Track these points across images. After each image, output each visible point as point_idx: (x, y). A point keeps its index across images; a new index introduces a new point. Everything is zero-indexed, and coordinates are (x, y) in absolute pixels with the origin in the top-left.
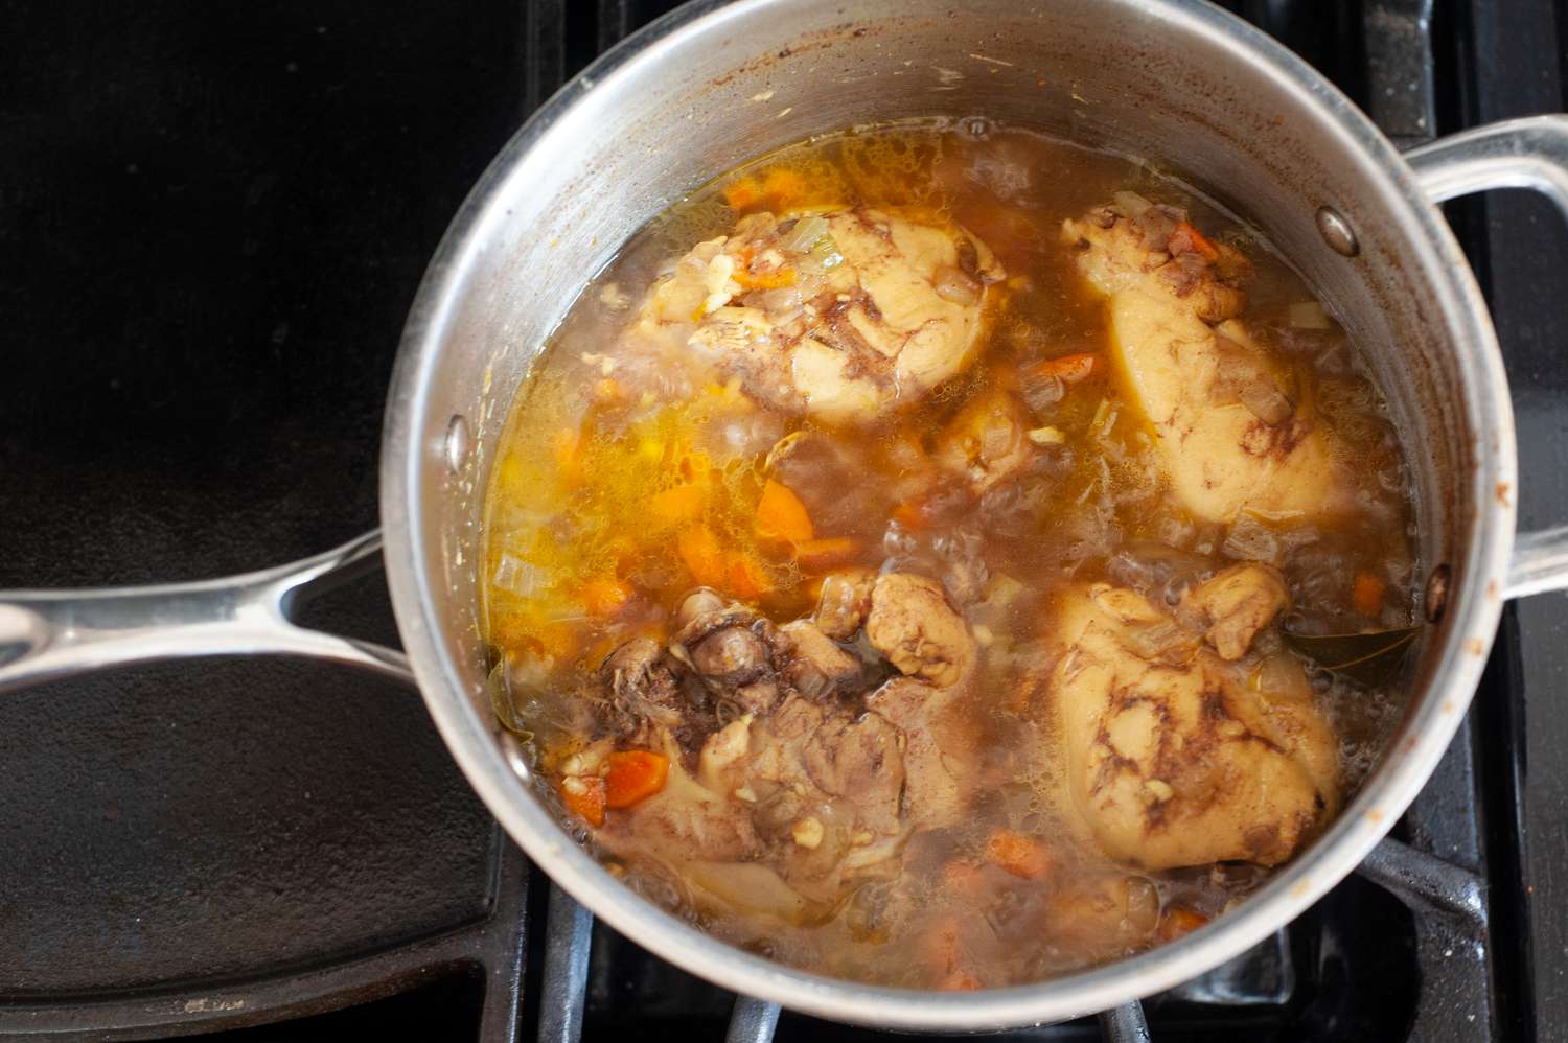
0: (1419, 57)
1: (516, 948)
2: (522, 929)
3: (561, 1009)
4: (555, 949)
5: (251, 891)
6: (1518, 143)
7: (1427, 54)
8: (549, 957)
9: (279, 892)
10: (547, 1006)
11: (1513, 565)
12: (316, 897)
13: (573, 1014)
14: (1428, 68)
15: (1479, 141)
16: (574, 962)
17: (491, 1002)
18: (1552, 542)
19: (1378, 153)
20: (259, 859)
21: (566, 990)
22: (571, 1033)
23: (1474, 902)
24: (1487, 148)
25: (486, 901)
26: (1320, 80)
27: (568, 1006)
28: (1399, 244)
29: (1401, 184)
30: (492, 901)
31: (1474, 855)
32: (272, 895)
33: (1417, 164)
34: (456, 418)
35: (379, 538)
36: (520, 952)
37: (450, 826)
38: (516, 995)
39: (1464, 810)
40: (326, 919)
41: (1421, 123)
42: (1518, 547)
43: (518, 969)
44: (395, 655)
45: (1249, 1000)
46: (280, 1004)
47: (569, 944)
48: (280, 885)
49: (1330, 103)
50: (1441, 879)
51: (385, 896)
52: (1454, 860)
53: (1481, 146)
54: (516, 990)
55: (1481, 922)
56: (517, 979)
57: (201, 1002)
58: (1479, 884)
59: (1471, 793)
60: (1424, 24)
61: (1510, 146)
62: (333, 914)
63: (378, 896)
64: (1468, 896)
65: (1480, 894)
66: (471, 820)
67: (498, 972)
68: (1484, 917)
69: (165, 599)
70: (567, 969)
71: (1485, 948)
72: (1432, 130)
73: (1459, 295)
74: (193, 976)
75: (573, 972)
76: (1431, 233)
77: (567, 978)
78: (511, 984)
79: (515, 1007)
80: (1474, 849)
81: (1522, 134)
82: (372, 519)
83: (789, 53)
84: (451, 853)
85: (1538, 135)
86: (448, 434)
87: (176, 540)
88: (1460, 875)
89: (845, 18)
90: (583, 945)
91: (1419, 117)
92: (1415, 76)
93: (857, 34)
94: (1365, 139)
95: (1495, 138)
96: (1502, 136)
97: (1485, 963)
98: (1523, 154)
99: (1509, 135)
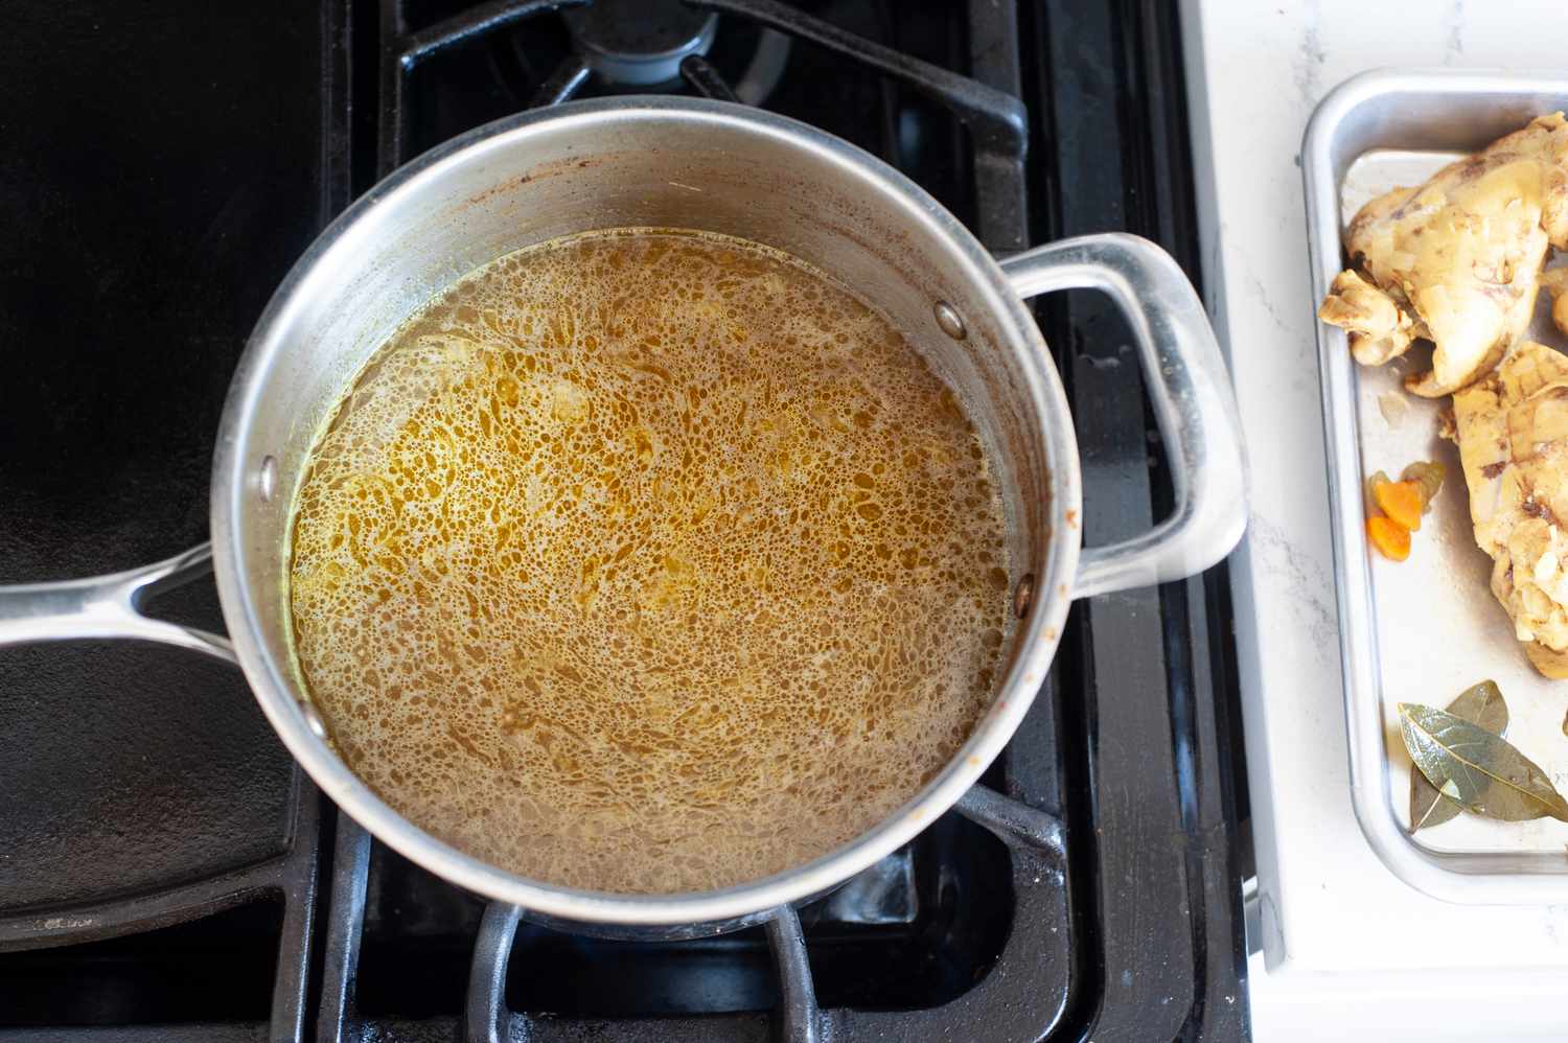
0: (1017, 192)
1: (310, 876)
2: (314, 862)
3: (344, 925)
4: (340, 878)
5: (99, 834)
6: (1085, 254)
7: (1023, 187)
8: (335, 884)
9: (121, 834)
10: (334, 921)
11: (1080, 573)
12: (151, 838)
13: (354, 928)
14: (1023, 198)
15: (1055, 252)
16: (355, 888)
17: (289, 919)
18: (1109, 555)
19: (979, 261)
20: (106, 809)
21: (349, 909)
22: (352, 943)
23: (1056, 839)
24: (1063, 257)
25: (286, 841)
26: (935, 204)
27: (350, 922)
28: (995, 330)
29: (997, 284)
30: (290, 840)
31: (1055, 805)
32: (115, 837)
33: (1008, 269)
34: (268, 458)
35: (209, 549)
36: (313, 880)
37: (257, 782)
38: (309, 914)
39: (1049, 769)
40: (159, 855)
41: (1018, 240)
42: (1083, 560)
43: (311, 893)
44: (222, 641)
45: (885, 920)
46: (121, 922)
47: (352, 873)
48: (122, 830)
49: (943, 222)
51: (206, 837)
52: (1040, 807)
53: (1057, 256)
55: (1062, 855)
56: (310, 900)
57: (58, 921)
58: (1060, 825)
60: (1020, 165)
61: (1079, 256)
62: (165, 851)
63: (201, 837)
64: (1051, 834)
65: (1060, 833)
66: (274, 778)
67: (295, 895)
68: (1064, 850)
69: (41, 595)
70: (350, 892)
71: (1064, 876)
72: (1026, 244)
73: (1040, 368)
74: (52, 900)
75: (354, 896)
76: (1018, 320)
77: (349, 900)
78: (305, 905)
79: (309, 923)
80: (1056, 800)
81: (1089, 247)
82: (203, 534)
83: (529, 179)
84: (258, 803)
85: (1100, 249)
86: (263, 469)
87: (39, 557)
88: (1045, 819)
89: (573, 153)
90: (362, 877)
91: (1016, 237)
92: (1014, 204)
93: (582, 165)
94: (969, 249)
95: (1068, 249)
96: (1074, 248)
97: (1065, 887)
98: (1090, 263)
99: (1079, 247)
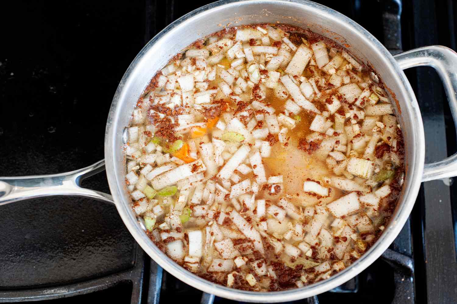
0: (397, 26)
1: (141, 276)
2: (143, 271)
3: (153, 293)
4: (152, 277)
5: (66, 259)
6: (426, 53)
7: (400, 25)
8: (150, 280)
9: (74, 259)
10: (150, 293)
11: (424, 172)
12: (85, 261)
13: (157, 295)
14: (400, 29)
15: (415, 52)
16: (157, 281)
17: (134, 291)
18: (435, 166)
20: (69, 250)
21: (155, 289)
22: (157, 300)
23: (410, 265)
24: (417, 54)
25: (133, 263)
26: (370, 35)
27: (156, 293)
29: (392, 63)
30: (135, 263)
31: (410, 252)
32: (72, 260)
33: (398, 59)
35: (104, 161)
36: (142, 277)
37: (123, 242)
38: (141, 290)
39: (408, 239)
40: (88, 267)
41: (398, 45)
42: (425, 168)
43: (142, 282)
44: (108, 195)
47: (156, 276)
48: (75, 258)
49: (374, 42)
50: (401, 259)
51: (104, 261)
52: (405, 254)
54: (141, 288)
55: (412, 271)
57: (52, 291)
58: (412, 261)
59: (410, 235)
60: (399, 17)
61: (424, 54)
62: (90, 266)
64: (408, 264)
65: (412, 264)
66: (129, 240)
67: (136, 283)
68: (413, 270)
71: (413, 278)
72: (401, 47)
73: (409, 96)
74: (50, 283)
75: (157, 284)
77: (155, 285)
78: (140, 286)
79: (141, 293)
80: (410, 250)
81: (427, 51)
82: (101, 156)
84: (123, 249)
85: (432, 51)
86: (123, 133)
87: (46, 160)
88: (407, 258)
90: (160, 276)
91: (397, 43)
92: (396, 32)
95: (419, 51)
96: (422, 51)
97: (413, 282)
98: (428, 56)
99: (424, 51)
